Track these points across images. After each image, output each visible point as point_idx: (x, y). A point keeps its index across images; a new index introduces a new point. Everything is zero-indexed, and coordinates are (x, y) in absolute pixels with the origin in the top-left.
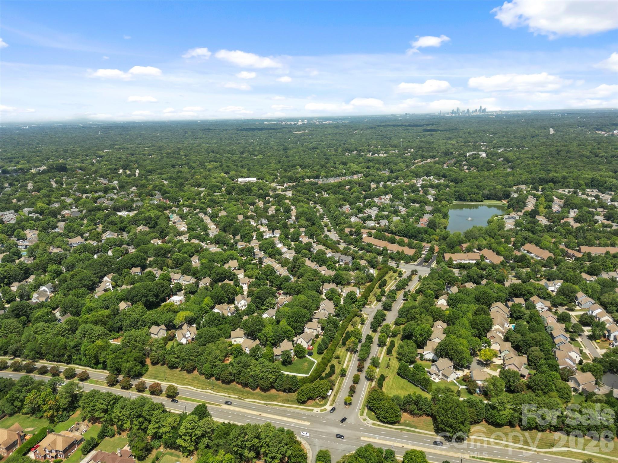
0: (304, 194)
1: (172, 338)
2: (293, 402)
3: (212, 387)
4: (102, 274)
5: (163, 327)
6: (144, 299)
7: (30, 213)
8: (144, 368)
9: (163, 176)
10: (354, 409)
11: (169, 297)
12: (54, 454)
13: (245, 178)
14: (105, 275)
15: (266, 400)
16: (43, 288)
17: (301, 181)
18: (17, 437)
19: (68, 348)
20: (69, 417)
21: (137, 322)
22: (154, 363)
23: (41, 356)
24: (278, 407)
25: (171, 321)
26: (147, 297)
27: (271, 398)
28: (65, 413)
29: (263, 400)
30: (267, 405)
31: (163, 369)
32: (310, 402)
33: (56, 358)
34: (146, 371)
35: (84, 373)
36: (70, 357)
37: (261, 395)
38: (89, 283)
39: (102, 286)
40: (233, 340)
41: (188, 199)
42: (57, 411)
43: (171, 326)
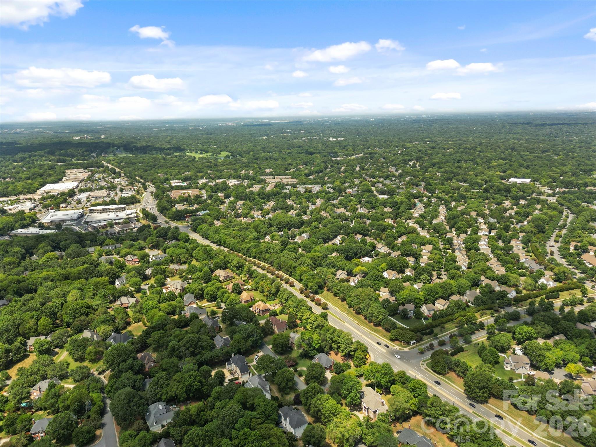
0: (569, 201)
1: (348, 281)
2: (387, 338)
3: (349, 313)
4: (337, 234)
5: (345, 272)
6: (346, 254)
7: (328, 188)
8: (321, 291)
9: (441, 170)
10: (422, 357)
11: (363, 257)
12: (258, 311)
13: (519, 178)
14: (339, 235)
15: (372, 331)
16: (304, 235)
17: (582, 188)
18: (250, 299)
19: (292, 267)
20: (275, 300)
21: (331, 264)
22: (328, 290)
23: (279, 268)
24: (375, 337)
25: (351, 271)
26: (348, 253)
27: (375, 331)
28: (273, 297)
29: (371, 330)
30: (370, 333)
31: (331, 295)
32: (397, 342)
33: (286, 272)
34: (322, 293)
35: (293, 282)
36: (291, 272)
37: (371, 327)
38: (325, 237)
39: (334, 241)
40: (381, 293)
41: (443, 192)
42: (270, 294)
43: (350, 274)
